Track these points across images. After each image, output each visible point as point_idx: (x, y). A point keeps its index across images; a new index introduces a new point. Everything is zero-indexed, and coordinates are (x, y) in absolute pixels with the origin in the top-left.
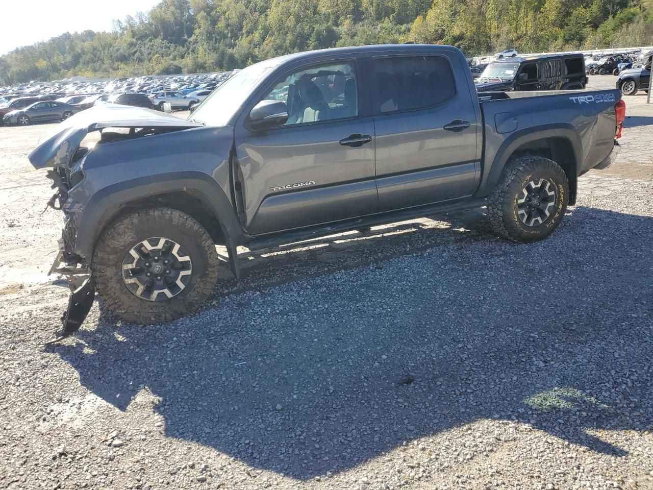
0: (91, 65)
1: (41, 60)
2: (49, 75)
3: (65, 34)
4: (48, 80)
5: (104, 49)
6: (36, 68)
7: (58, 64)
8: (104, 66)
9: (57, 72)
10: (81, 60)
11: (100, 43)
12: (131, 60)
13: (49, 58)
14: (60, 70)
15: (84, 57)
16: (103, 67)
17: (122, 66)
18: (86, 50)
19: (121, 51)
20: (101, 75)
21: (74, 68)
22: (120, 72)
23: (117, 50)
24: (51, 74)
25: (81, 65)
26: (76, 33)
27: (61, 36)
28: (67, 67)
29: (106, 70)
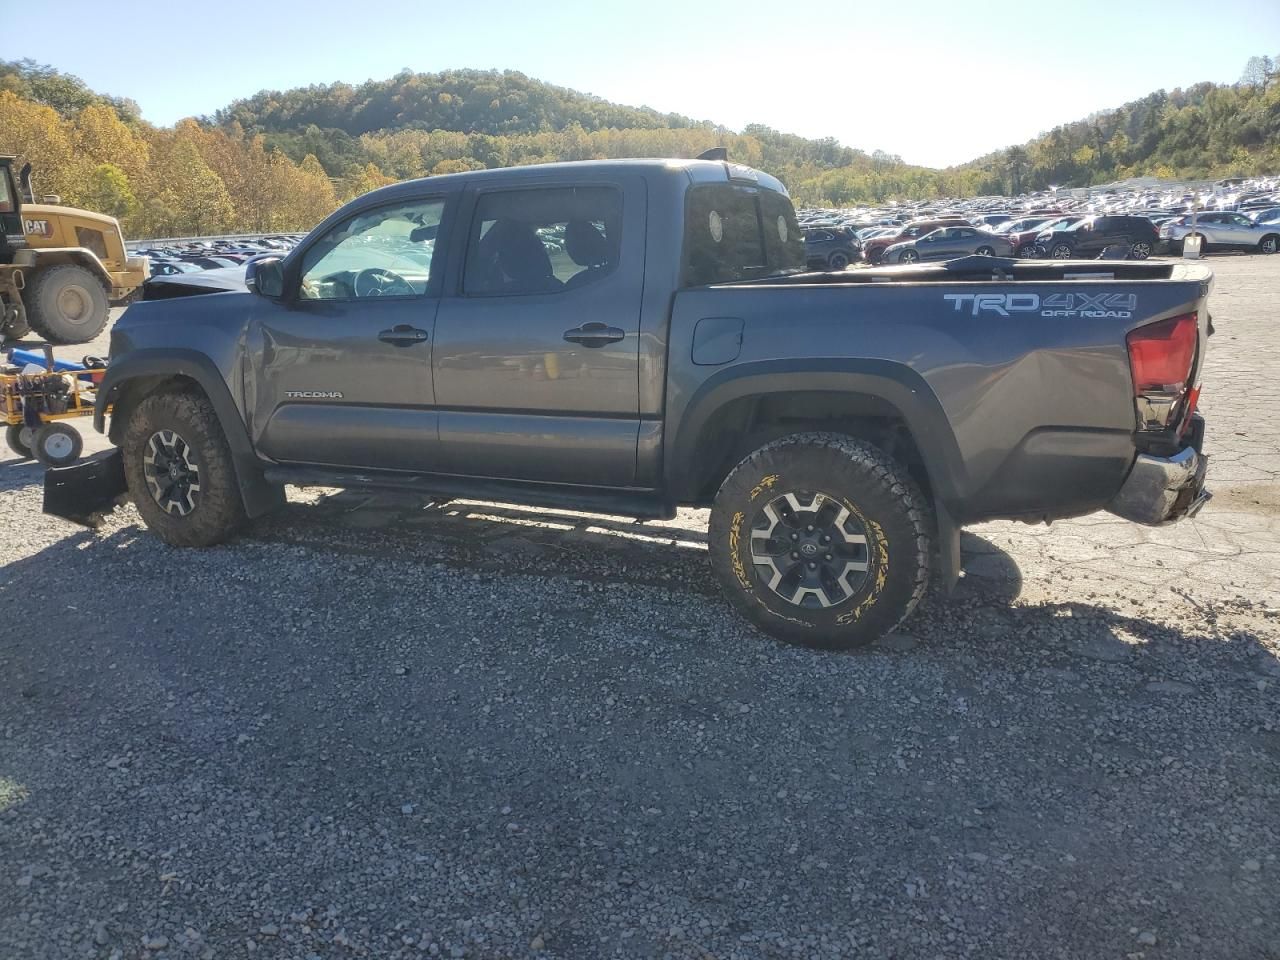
0: (1177, 154)
1: (1086, 147)
2: (1090, 175)
3: (1154, 96)
4: (1086, 184)
5: (1216, 120)
6: (1072, 164)
7: (1114, 155)
8: (1204, 155)
9: (1107, 170)
10: (1162, 145)
11: (1212, 108)
12: (1268, 141)
13: (1101, 144)
14: (1114, 166)
15: (1168, 138)
16: (1201, 157)
17: (1242, 152)
18: (1177, 123)
19: (1253, 122)
20: (1190, 174)
21: (1142, 161)
22: (1233, 167)
23: (1244, 121)
24: (1094, 172)
25: (1157, 155)
26: (1178, 90)
27: (1145, 100)
28: (1127, 160)
29: (1206, 164)
